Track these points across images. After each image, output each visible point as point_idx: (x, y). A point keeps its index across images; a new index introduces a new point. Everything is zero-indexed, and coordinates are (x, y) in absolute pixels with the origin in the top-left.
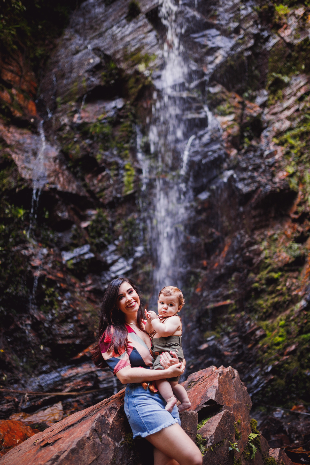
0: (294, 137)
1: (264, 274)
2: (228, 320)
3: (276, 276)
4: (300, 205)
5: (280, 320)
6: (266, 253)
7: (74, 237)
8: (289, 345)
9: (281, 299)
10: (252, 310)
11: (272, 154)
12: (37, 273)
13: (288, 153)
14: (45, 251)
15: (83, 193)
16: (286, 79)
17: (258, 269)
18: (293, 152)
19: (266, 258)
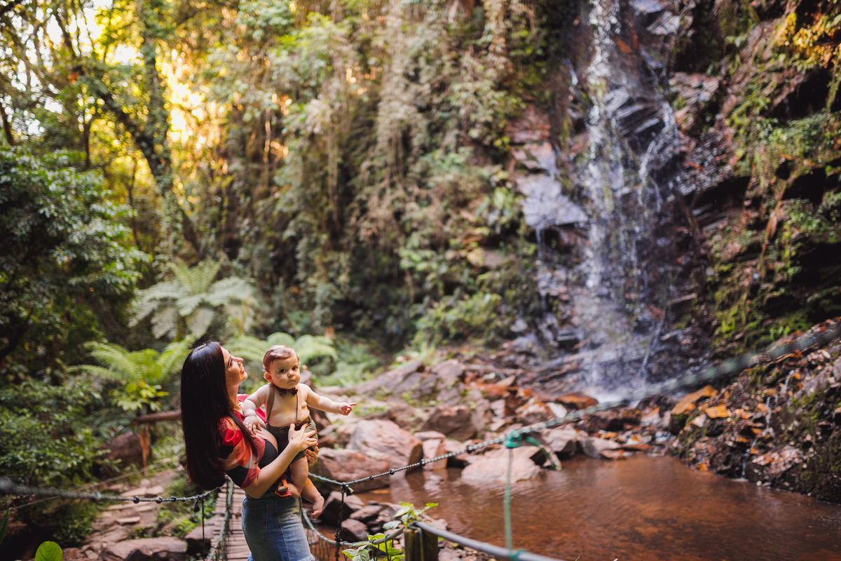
0: (740, 115)
1: (716, 268)
3: (725, 268)
4: (752, 189)
6: (716, 247)
9: (732, 289)
10: (712, 302)
11: (724, 140)
13: (736, 135)
16: (738, 41)
17: (712, 262)
18: (741, 131)
19: (716, 252)
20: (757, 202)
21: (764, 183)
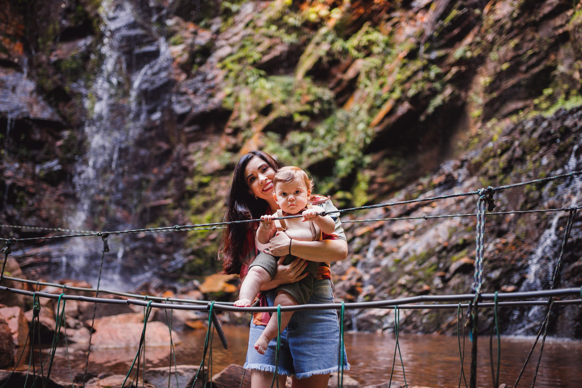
0: (233, 62)
1: (197, 179)
2: (167, 216)
3: (205, 180)
4: (235, 120)
5: (208, 215)
6: (198, 162)
7: (47, 153)
8: (211, 234)
9: (209, 198)
10: (187, 208)
11: (214, 78)
12: (9, 182)
13: (227, 77)
14: (17, 165)
15: (57, 118)
16: (234, 8)
17: (192, 174)
18: (232, 75)
20: (236, 132)
21: (245, 118)
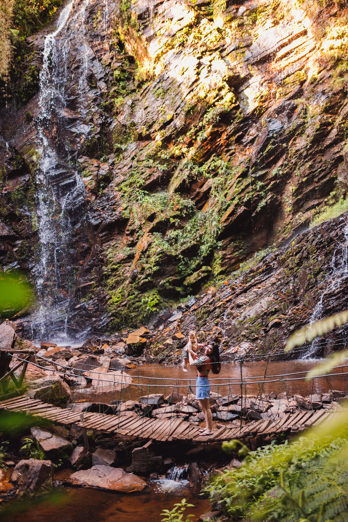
0: (126, 186)
1: (109, 266)
2: (92, 292)
3: (115, 267)
4: (130, 225)
5: (119, 289)
6: (110, 255)
7: (10, 258)
8: (123, 302)
9: (119, 278)
10: (106, 286)
11: (114, 197)
13: (123, 196)
15: (12, 233)
16: (123, 147)
17: (106, 264)
18: (126, 194)
19: (110, 258)
20: (132, 233)
21: (137, 223)
